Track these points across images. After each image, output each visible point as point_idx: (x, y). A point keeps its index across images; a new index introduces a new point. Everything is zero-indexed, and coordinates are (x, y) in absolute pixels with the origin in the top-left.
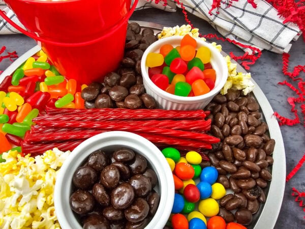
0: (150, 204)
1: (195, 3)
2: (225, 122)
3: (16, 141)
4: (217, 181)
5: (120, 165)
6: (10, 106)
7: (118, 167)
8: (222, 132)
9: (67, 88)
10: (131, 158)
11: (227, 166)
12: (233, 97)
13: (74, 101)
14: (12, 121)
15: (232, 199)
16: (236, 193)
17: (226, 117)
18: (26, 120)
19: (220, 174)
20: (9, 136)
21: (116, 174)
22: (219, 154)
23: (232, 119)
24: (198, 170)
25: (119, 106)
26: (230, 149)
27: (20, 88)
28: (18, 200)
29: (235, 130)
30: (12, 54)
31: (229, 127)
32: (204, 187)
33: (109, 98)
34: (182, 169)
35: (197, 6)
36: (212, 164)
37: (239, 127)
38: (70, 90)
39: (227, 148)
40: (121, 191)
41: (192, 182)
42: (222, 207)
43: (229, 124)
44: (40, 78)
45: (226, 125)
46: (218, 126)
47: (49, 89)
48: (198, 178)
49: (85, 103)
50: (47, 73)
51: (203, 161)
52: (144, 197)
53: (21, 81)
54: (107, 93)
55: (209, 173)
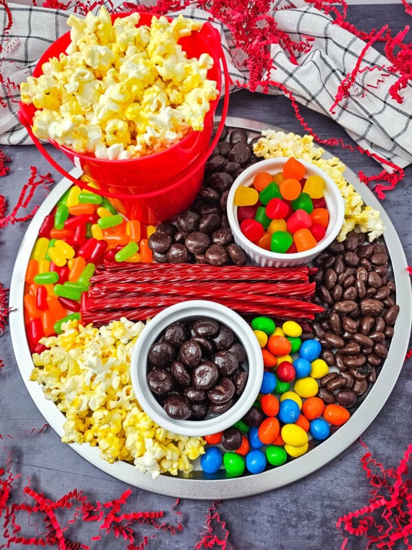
0: (236, 385)
1: (310, 94)
2: (337, 282)
3: (72, 305)
4: (321, 357)
5: (202, 340)
6: (58, 260)
7: (199, 343)
8: (332, 295)
9: (128, 233)
10: (214, 331)
11: (333, 340)
12: (354, 244)
13: (139, 252)
14: (63, 280)
15: (335, 378)
16: (341, 370)
17: (338, 275)
18: (81, 280)
19: (324, 348)
20: (62, 299)
21: (197, 351)
22: (324, 324)
23: (346, 278)
24: (297, 343)
25: (199, 259)
26: (338, 319)
27: (66, 232)
28: (92, 380)
29: (348, 294)
30: (46, 178)
31: (341, 289)
32: (302, 365)
33: (185, 249)
34: (275, 344)
35: (313, 98)
36: (315, 335)
37: (354, 289)
38: (133, 237)
39: (336, 317)
40: (203, 370)
41: (288, 359)
42: (322, 387)
43: (342, 285)
44: (91, 218)
45: (338, 286)
46: (327, 288)
47: (104, 234)
48: (297, 353)
49: (153, 254)
50: (99, 211)
51: (304, 332)
52: (230, 377)
53: (67, 223)
54: (182, 241)
55: (311, 347)
